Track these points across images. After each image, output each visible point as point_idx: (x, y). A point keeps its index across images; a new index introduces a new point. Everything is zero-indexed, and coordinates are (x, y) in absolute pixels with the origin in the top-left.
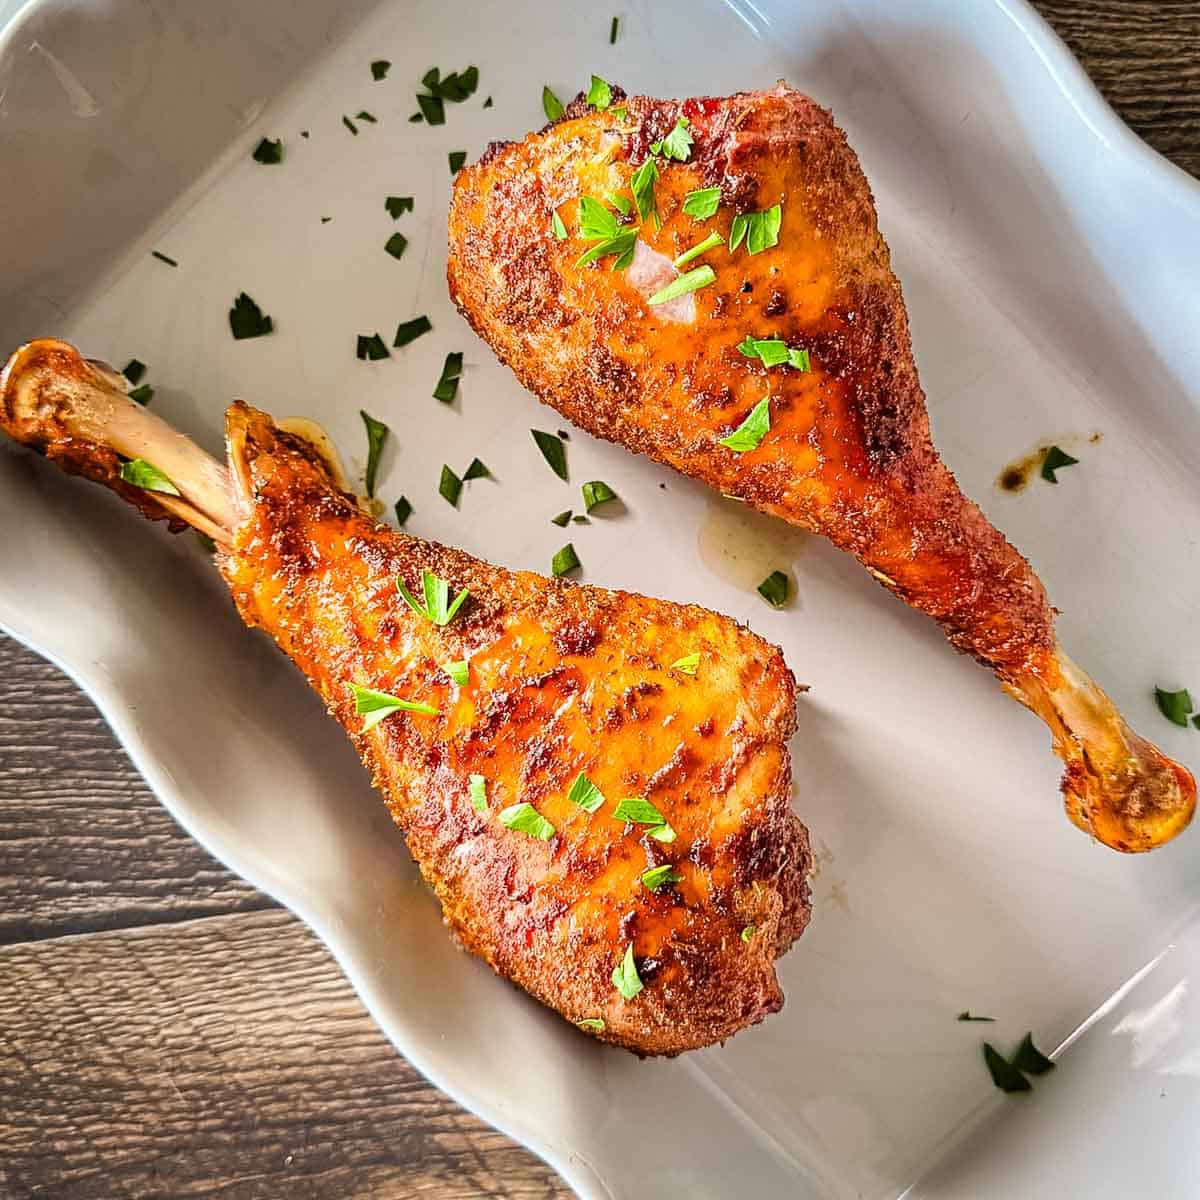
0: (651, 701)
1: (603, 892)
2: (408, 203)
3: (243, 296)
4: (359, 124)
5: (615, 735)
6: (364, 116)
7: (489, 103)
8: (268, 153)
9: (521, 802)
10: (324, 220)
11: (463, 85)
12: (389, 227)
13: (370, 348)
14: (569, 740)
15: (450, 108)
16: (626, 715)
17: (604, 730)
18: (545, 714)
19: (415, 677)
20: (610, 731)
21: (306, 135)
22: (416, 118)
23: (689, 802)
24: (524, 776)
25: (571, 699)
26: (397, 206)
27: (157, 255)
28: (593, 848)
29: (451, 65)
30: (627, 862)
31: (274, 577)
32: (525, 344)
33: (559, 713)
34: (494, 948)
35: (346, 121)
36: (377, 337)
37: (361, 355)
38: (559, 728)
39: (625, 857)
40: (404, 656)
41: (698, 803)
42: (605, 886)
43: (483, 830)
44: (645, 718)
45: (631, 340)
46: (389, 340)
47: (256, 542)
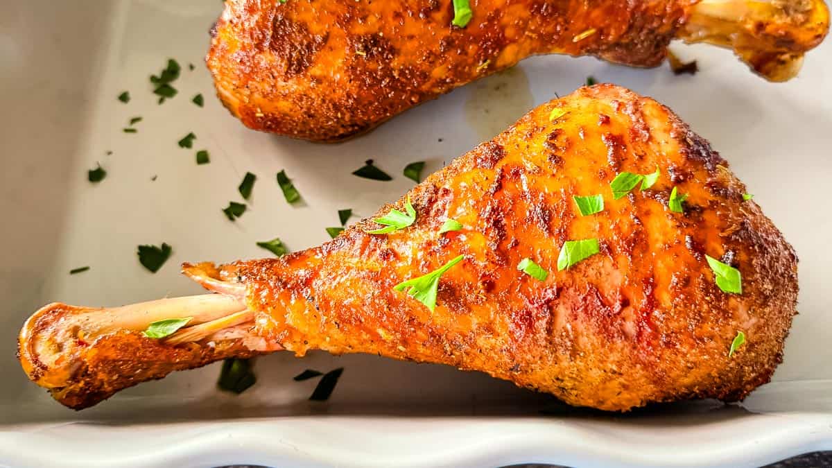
0: (562, 138)
1: (659, 245)
2: (191, 136)
3: (141, 248)
4: (134, 126)
5: (565, 166)
6: (134, 121)
7: (192, 67)
8: (96, 176)
9: (561, 247)
10: (154, 179)
11: (172, 71)
12: (190, 154)
13: (234, 211)
14: (546, 191)
15: (175, 84)
16: (559, 154)
17: (558, 169)
18: (518, 197)
19: (429, 258)
20: (562, 167)
21: (110, 153)
22: (161, 101)
23: (641, 158)
24: (546, 234)
25: (522, 177)
26: (186, 142)
27: (73, 272)
28: (625, 228)
29: (158, 68)
30: (652, 215)
31: (293, 302)
32: (313, 78)
33: (525, 188)
34: (638, 366)
35: (127, 131)
36: (232, 204)
37: (232, 219)
38: (534, 193)
39: (648, 213)
40: (411, 256)
41: (645, 154)
42: (657, 240)
43: (560, 290)
44: (570, 144)
45: (364, 19)
46: (240, 200)
47: (264, 293)
